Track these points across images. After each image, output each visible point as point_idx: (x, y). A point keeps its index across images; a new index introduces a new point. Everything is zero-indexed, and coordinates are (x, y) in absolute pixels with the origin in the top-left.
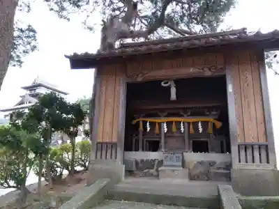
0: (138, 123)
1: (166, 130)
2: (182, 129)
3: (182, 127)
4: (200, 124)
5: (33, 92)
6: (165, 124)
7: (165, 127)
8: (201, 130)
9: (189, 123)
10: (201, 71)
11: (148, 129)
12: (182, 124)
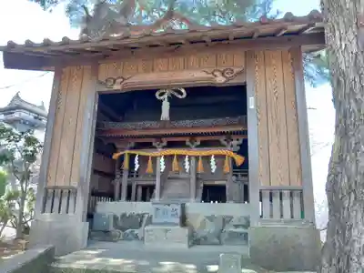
0: (122, 158)
1: (163, 167)
2: (187, 167)
3: (187, 163)
4: (213, 159)
5: (9, 117)
6: (162, 159)
7: (163, 163)
8: (214, 167)
9: (197, 158)
10: (211, 76)
11: (137, 166)
12: (187, 159)
